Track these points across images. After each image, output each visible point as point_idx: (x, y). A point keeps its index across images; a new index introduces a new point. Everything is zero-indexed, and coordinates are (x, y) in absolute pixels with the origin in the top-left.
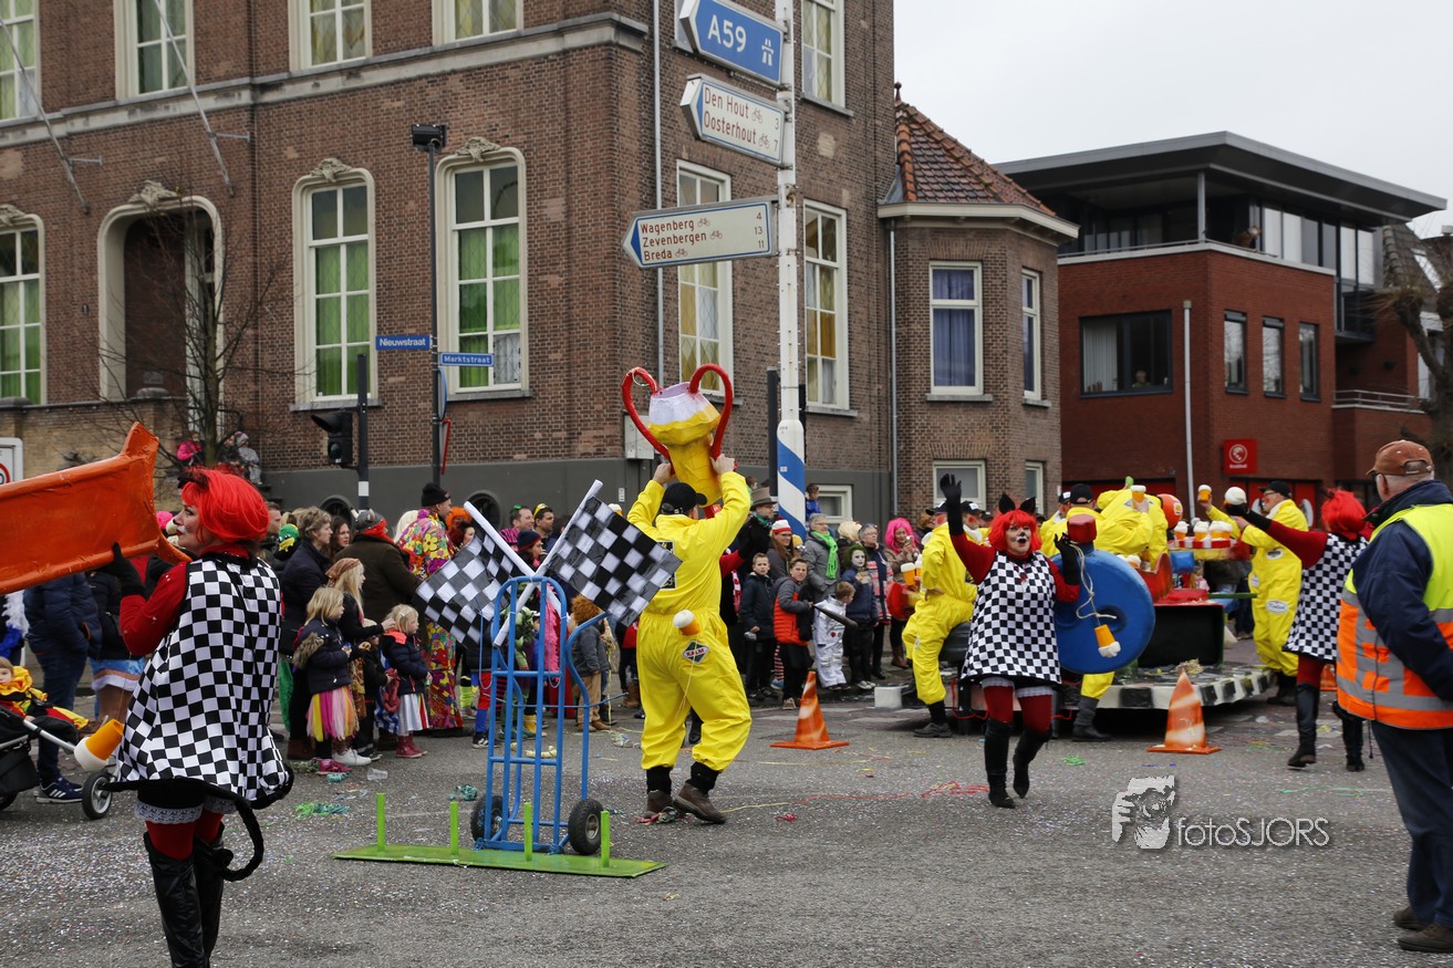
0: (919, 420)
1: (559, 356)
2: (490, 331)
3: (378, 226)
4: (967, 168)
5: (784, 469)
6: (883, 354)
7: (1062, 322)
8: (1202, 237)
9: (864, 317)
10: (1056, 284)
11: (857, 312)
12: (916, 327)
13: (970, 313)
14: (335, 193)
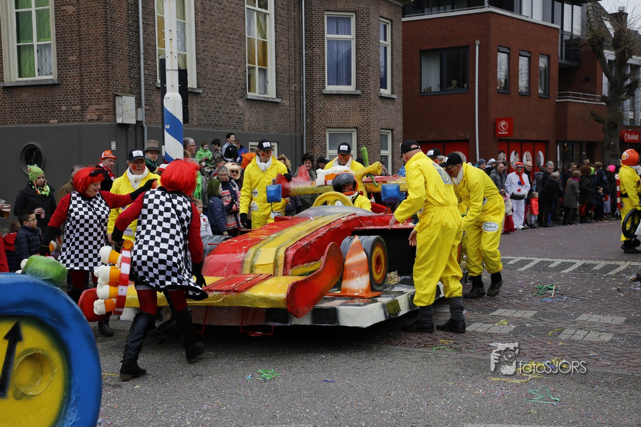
0: (318, 105)
2: (35, 42)
5: (168, 127)
6: (298, 66)
9: (286, 44)
11: (281, 41)
12: (316, 50)
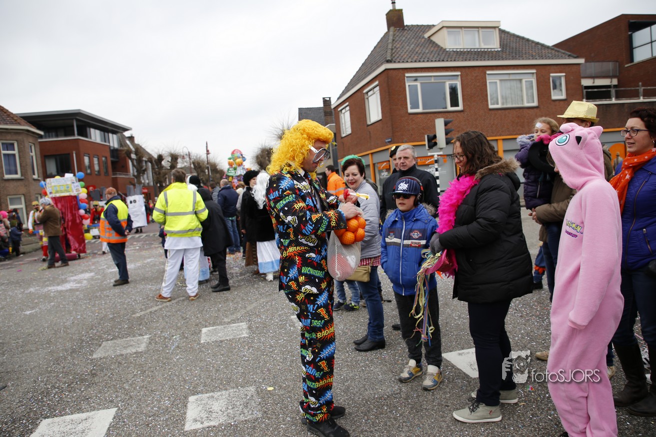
4: (9, 115)
7: (41, 157)
8: (76, 135)
10: (38, 146)
13: (14, 155)
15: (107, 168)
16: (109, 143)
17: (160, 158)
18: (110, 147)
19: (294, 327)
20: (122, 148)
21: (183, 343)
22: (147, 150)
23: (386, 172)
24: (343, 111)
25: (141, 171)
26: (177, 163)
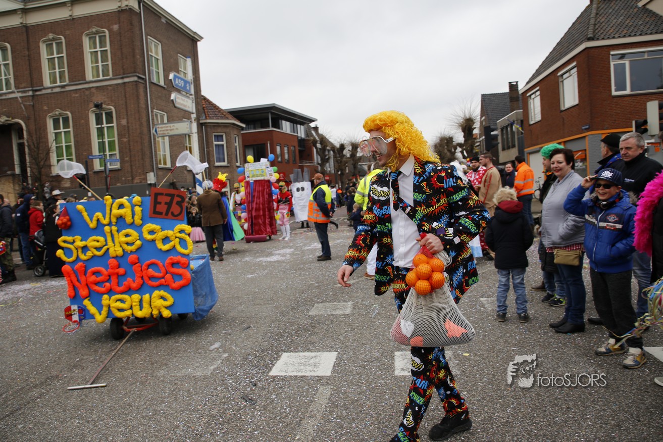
0: (213, 171)
1: (127, 159)
2: (108, 153)
3: (73, 127)
4: (219, 111)
5: (198, 183)
6: (203, 155)
7: (243, 147)
8: (271, 127)
10: (241, 138)
12: (211, 149)
13: (223, 145)
14: (59, 119)
15: (295, 158)
16: (297, 133)
17: (342, 147)
18: (298, 137)
19: (484, 308)
20: (308, 138)
21: (383, 311)
22: (330, 140)
23: (581, 162)
24: (533, 96)
25: (325, 160)
26: (357, 152)
